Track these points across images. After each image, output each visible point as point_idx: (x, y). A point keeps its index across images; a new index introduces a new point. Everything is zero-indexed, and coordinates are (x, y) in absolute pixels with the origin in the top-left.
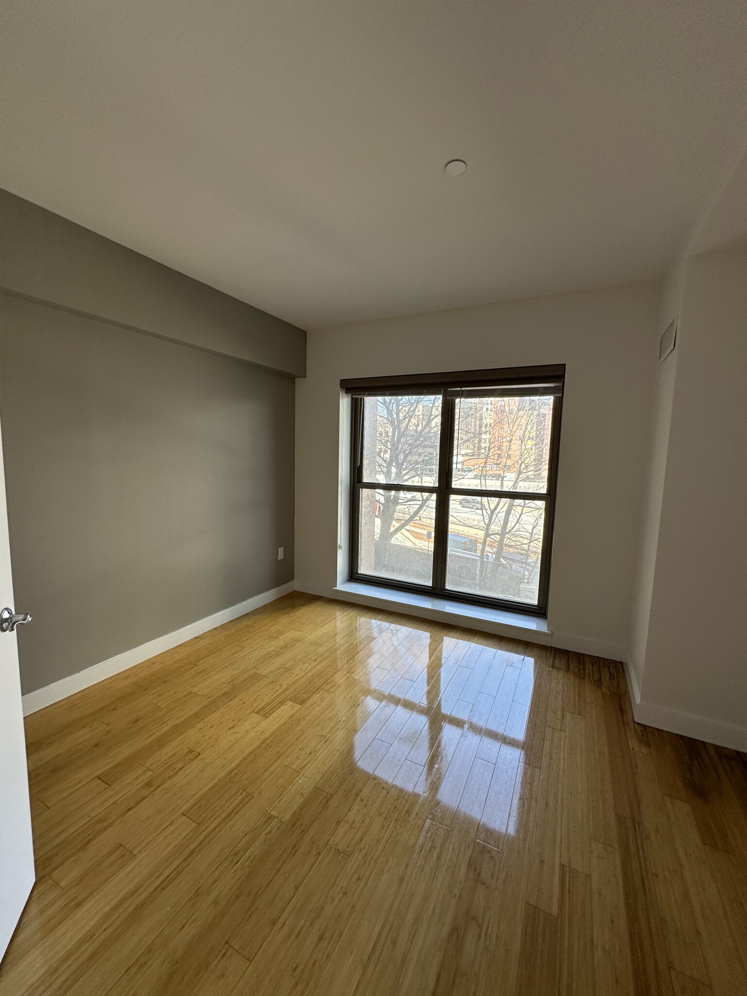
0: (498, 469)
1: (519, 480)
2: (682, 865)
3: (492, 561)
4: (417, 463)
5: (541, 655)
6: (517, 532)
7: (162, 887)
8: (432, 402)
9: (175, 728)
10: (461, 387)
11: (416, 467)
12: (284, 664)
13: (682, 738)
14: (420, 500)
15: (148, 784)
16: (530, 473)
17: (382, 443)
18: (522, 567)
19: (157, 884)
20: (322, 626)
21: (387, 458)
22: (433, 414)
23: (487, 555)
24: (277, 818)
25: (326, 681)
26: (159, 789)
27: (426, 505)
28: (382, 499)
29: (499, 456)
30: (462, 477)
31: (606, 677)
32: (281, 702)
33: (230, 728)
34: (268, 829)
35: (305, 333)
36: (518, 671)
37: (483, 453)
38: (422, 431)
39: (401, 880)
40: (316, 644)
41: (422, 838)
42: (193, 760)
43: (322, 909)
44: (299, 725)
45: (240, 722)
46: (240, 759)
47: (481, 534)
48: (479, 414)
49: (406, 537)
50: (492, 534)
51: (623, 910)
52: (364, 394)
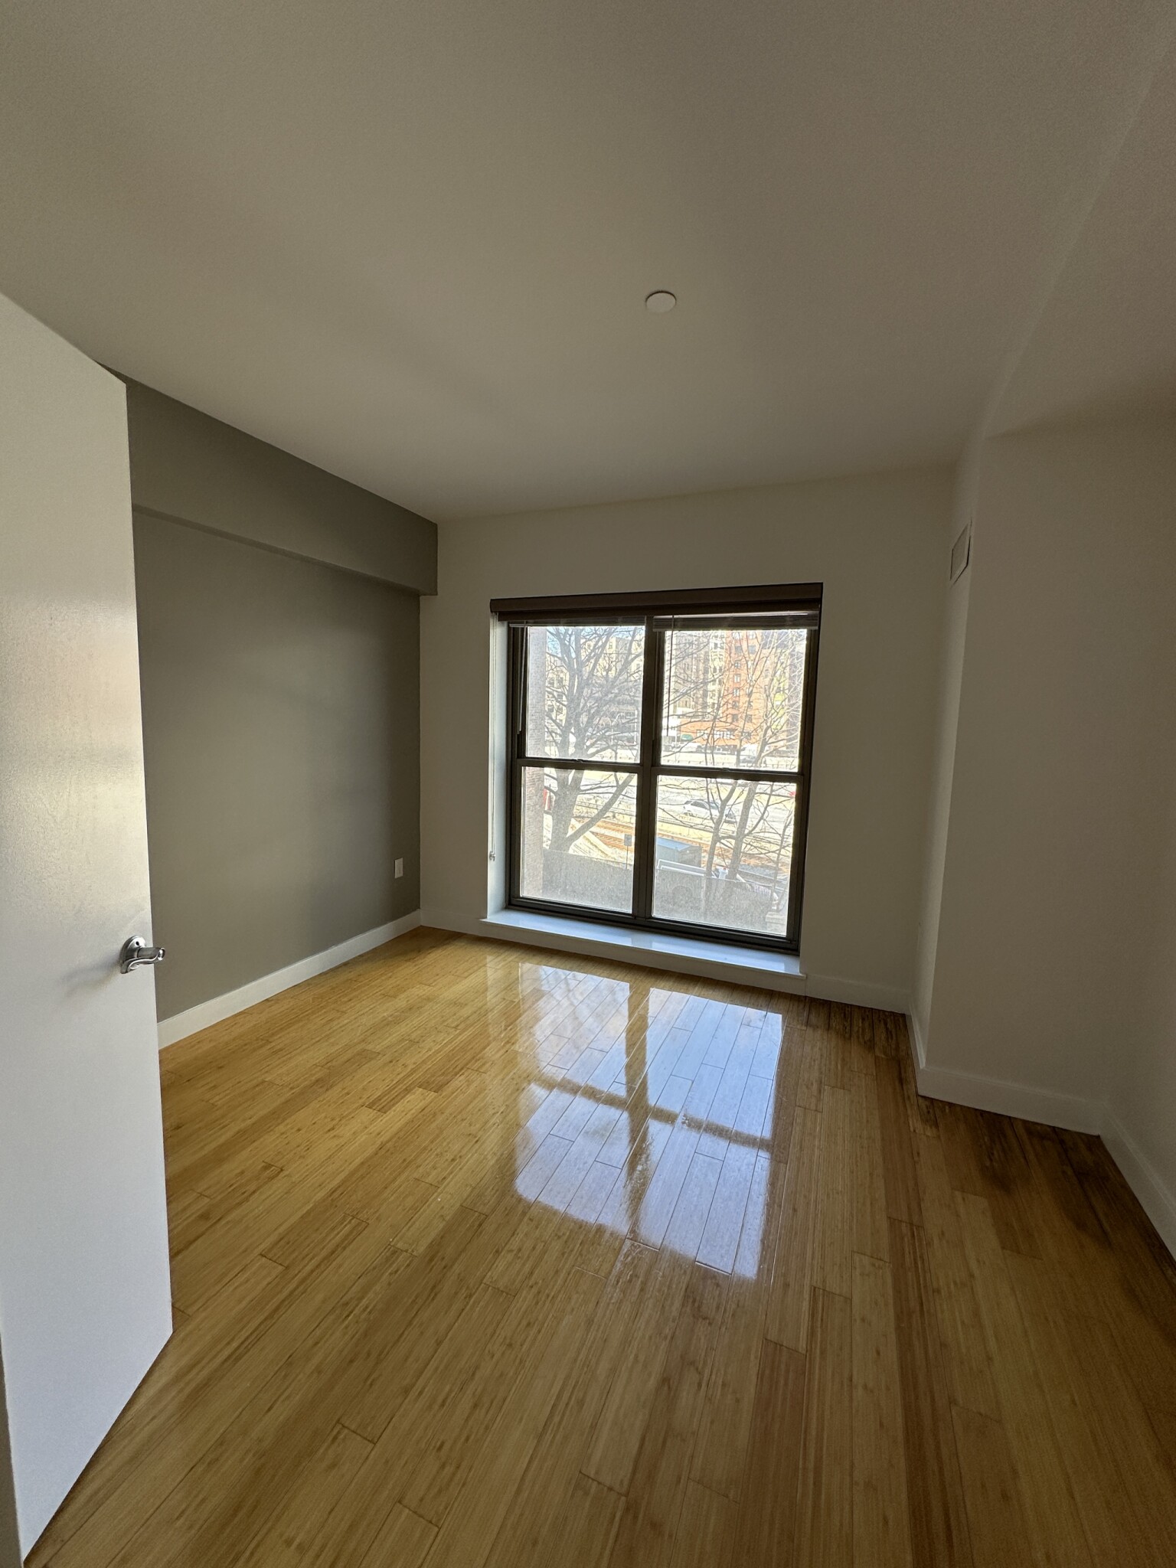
0: (732, 737)
1: (763, 754)
2: (972, 1276)
3: (724, 879)
4: (608, 727)
5: (791, 1009)
6: (762, 834)
7: (234, 1358)
8: (631, 633)
9: (242, 1133)
10: (673, 614)
11: (607, 734)
12: (409, 1035)
13: (982, 1113)
14: (612, 787)
15: (205, 1216)
16: (782, 743)
17: (554, 697)
18: (769, 887)
19: (226, 1353)
20: (466, 978)
21: (561, 720)
22: (633, 652)
23: (717, 870)
24: (406, 1251)
25: (473, 1058)
26: (223, 1222)
27: (623, 793)
28: (554, 785)
29: (735, 717)
30: (678, 750)
31: (881, 1035)
32: (406, 1089)
33: (328, 1131)
34: (394, 1267)
35: (434, 527)
36: (757, 1032)
37: (709, 713)
38: (616, 678)
39: (590, 1322)
40: (457, 1003)
41: (618, 1265)
42: (273, 1178)
43: (477, 1368)
44: (434, 1121)
45: (343, 1122)
46: (346, 1173)
47: (708, 837)
48: (703, 652)
49: (592, 844)
50: (724, 838)
51: (893, 1337)
52: (527, 623)
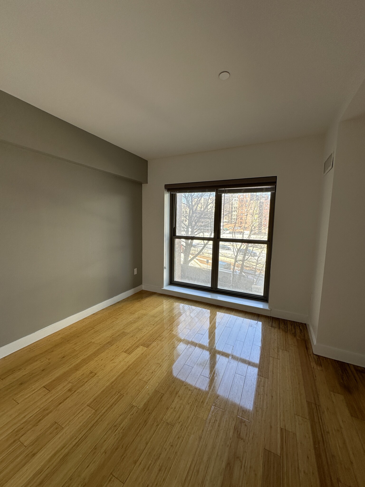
0: (240, 229)
1: (251, 234)
2: (341, 428)
3: (238, 274)
4: (201, 226)
5: (266, 321)
6: (251, 260)
7: (77, 445)
8: (209, 196)
9: (84, 360)
10: (224, 188)
11: (201, 228)
12: (138, 327)
13: (338, 362)
14: (203, 245)
15: (70, 390)
16: (256, 231)
17: (184, 216)
18: (253, 277)
19: (75, 443)
20: (157, 308)
21: (186, 224)
22: (209, 202)
23: (236, 271)
24: (136, 406)
25: (159, 335)
26: (76, 393)
27: (206, 246)
28: (184, 244)
29: (241, 223)
30: (223, 233)
31: (298, 331)
32: (137, 346)
33: (112, 360)
34: (132, 413)
35: (146, 162)
36: (255, 329)
37: (233, 221)
38: (204, 211)
39: (200, 438)
40: (153, 316)
41: (210, 415)
42: (93, 377)
43: (160, 454)
44: (146, 358)
45: (116, 357)
46: (117, 376)
47: (233, 261)
48: (231, 202)
49: (196, 262)
50: (238, 261)
51: (313, 451)
52: (176, 192)
